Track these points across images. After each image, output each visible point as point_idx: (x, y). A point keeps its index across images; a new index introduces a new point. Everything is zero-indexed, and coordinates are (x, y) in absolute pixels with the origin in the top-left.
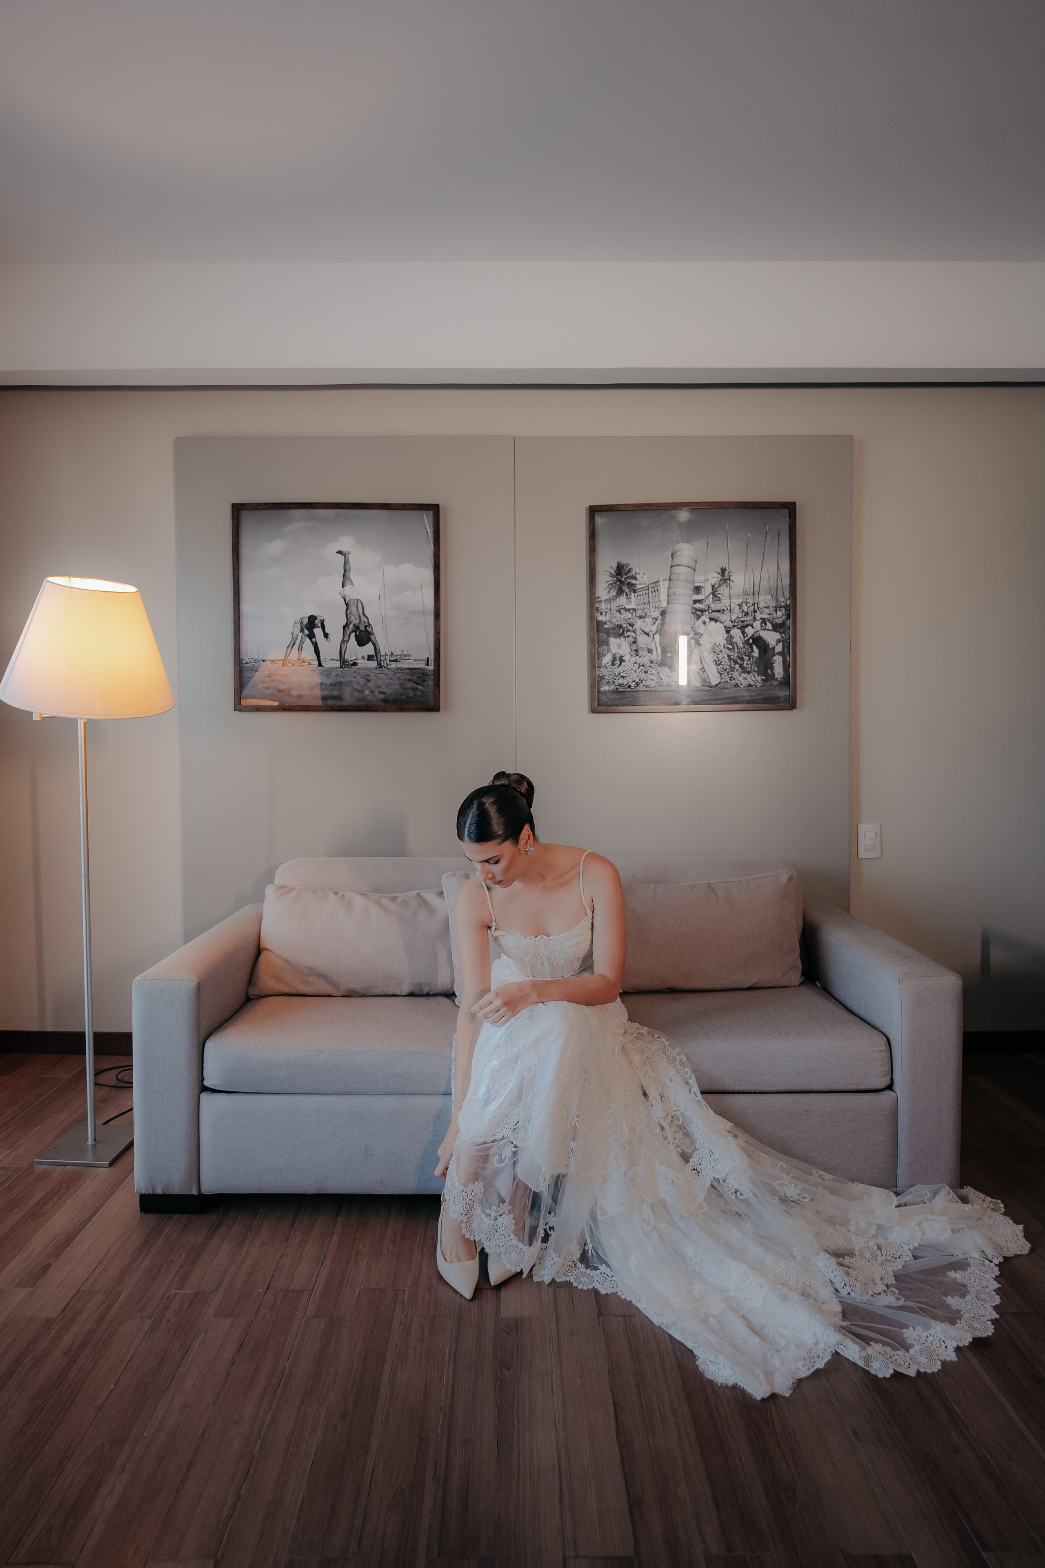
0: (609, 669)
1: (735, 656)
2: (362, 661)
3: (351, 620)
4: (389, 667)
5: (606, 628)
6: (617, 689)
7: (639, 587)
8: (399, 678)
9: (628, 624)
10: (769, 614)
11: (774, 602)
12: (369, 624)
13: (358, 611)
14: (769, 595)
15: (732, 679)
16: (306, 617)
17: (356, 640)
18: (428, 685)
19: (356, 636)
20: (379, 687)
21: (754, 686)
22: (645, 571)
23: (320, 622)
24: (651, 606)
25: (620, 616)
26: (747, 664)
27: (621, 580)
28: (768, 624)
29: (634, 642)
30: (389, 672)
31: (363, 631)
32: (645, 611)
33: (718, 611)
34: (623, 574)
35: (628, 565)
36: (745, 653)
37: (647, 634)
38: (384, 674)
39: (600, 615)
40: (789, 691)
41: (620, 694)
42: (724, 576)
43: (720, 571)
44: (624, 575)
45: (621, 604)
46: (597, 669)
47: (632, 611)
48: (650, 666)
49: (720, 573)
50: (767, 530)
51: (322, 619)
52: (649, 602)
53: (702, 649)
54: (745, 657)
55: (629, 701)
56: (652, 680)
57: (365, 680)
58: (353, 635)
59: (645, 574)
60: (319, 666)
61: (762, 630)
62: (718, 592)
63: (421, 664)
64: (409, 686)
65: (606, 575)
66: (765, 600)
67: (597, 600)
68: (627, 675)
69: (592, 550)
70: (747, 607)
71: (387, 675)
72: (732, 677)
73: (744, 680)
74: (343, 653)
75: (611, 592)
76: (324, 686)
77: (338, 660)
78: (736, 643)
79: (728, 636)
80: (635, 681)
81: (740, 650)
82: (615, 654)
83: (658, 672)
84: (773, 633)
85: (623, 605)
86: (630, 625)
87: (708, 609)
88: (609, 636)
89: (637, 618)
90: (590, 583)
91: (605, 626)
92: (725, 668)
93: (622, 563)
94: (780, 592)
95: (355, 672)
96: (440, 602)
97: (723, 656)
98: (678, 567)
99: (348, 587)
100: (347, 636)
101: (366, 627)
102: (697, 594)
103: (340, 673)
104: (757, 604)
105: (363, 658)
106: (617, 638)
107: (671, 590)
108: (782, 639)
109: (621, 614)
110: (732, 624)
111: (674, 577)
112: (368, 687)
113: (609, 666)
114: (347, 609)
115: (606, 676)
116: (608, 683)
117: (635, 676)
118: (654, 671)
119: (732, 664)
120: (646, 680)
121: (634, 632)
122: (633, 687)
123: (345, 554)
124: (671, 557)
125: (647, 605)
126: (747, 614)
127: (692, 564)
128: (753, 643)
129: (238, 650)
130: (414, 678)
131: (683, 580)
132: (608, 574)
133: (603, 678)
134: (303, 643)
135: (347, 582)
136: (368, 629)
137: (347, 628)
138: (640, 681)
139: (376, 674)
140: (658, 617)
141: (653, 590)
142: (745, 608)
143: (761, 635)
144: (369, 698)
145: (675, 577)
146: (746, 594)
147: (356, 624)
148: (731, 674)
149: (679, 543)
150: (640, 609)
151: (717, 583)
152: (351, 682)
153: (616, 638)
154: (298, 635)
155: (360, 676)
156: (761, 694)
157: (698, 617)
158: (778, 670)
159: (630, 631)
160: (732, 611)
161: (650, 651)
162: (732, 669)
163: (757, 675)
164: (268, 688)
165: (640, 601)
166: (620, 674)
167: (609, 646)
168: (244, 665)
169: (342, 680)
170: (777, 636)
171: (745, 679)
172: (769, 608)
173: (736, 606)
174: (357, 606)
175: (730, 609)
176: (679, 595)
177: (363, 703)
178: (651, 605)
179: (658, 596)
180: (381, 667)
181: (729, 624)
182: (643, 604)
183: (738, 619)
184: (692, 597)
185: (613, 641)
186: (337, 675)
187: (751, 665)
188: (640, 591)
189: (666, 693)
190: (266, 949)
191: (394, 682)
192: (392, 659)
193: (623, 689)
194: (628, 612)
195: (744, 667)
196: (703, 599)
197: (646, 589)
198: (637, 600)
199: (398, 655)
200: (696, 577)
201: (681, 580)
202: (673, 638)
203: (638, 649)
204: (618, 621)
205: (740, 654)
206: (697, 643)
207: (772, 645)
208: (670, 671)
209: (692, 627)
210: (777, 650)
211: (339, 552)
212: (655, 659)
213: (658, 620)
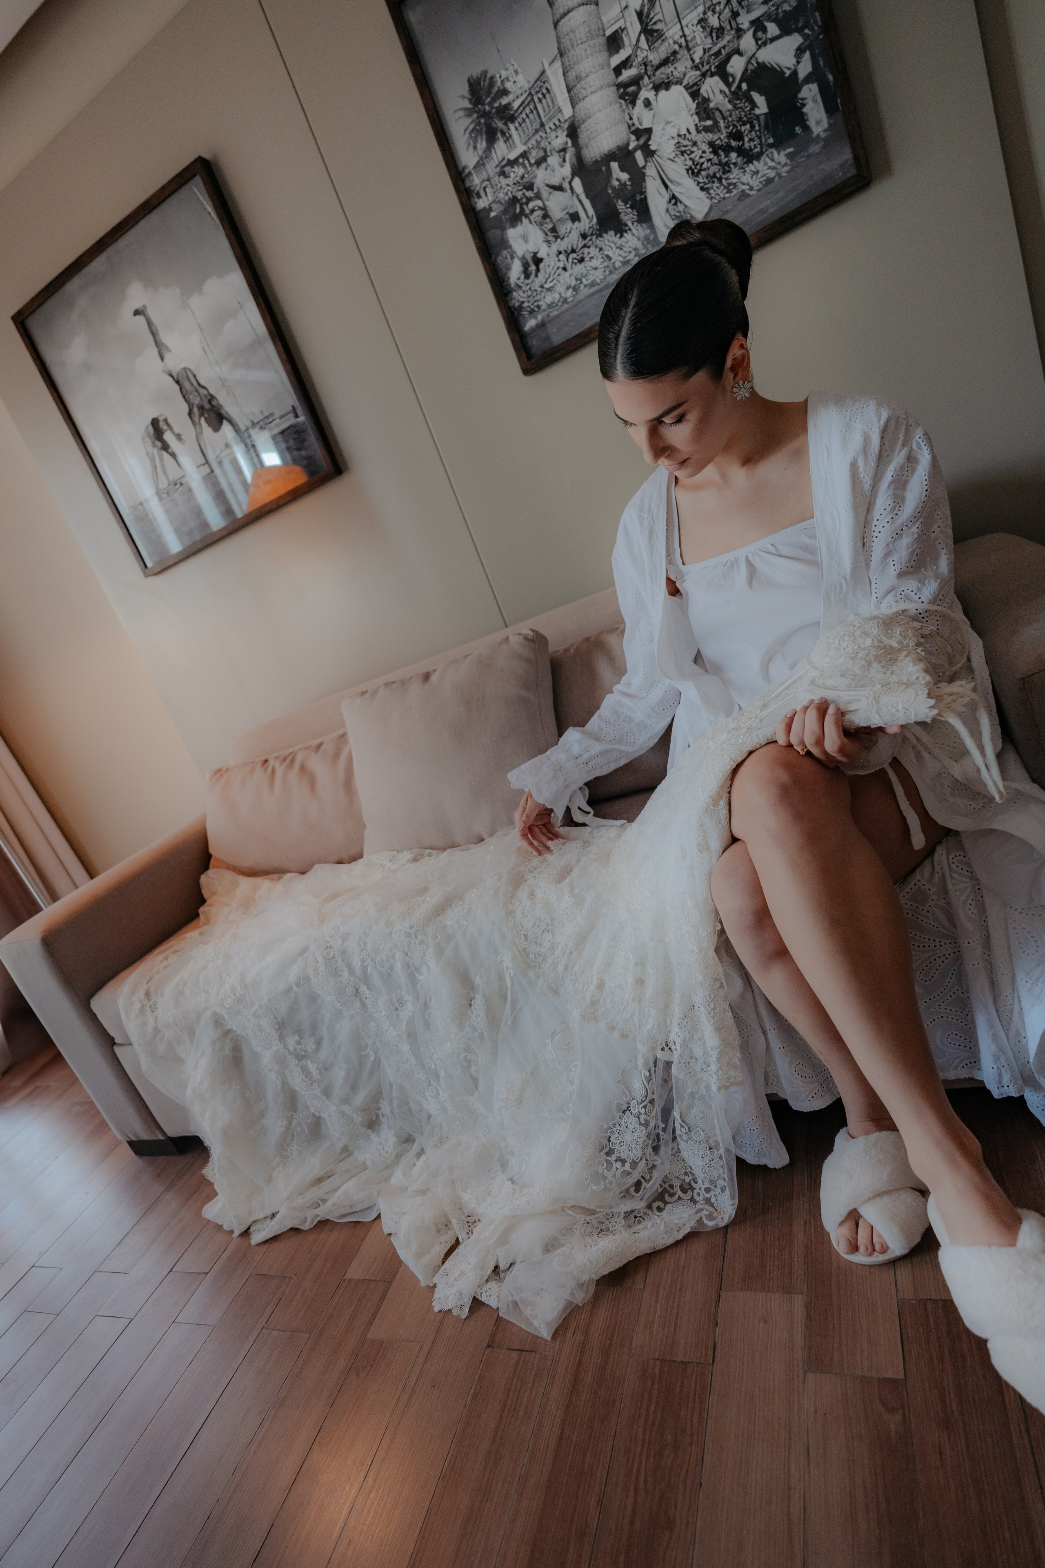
0: (524, 288)
1: (721, 137)
3: (191, 399)
5: (494, 216)
6: (548, 316)
7: (516, 105)
9: (524, 187)
12: (212, 396)
13: (192, 384)
15: (731, 187)
16: (148, 424)
17: (209, 425)
18: (309, 446)
19: (206, 420)
21: (776, 179)
22: (516, 67)
23: (164, 423)
24: (548, 130)
25: (507, 181)
26: (751, 140)
27: (484, 110)
28: (769, 25)
29: (546, 216)
31: (210, 408)
32: (542, 145)
33: (665, 62)
34: (484, 97)
35: (485, 72)
36: (740, 119)
37: (559, 188)
39: (477, 200)
41: (556, 321)
44: (486, 98)
45: (501, 159)
46: (508, 299)
48: (585, 246)
51: (164, 416)
52: (542, 125)
53: (661, 161)
54: (743, 129)
56: (596, 269)
58: (203, 420)
59: (516, 72)
61: (759, 47)
62: (654, 21)
63: (289, 419)
65: (460, 118)
67: (464, 175)
68: (555, 281)
69: (421, 82)
70: (717, 15)
72: (729, 184)
73: (754, 177)
74: (205, 452)
75: (478, 145)
78: (718, 109)
79: (697, 104)
80: (570, 287)
81: (730, 119)
82: (523, 257)
83: (601, 249)
84: (786, 40)
85: (504, 159)
86: (528, 190)
87: (646, 70)
88: (504, 229)
89: (533, 169)
90: (441, 152)
91: (493, 214)
92: (711, 174)
93: (475, 76)
97: (702, 152)
98: (567, 18)
99: (167, 356)
100: (197, 426)
101: (210, 401)
102: (617, 52)
105: (226, 446)
106: (518, 225)
107: (569, 74)
108: (807, 43)
109: (506, 177)
110: (698, 73)
111: (566, 43)
113: (522, 283)
114: (181, 389)
115: (523, 302)
116: (531, 312)
117: (567, 278)
119: (723, 156)
120: (586, 276)
121: (538, 196)
122: (571, 299)
123: (143, 311)
124: (547, 6)
125: (541, 133)
126: (720, 31)
128: (750, 89)
130: (288, 445)
131: (584, 40)
132: (462, 113)
133: (520, 308)
134: (163, 461)
135: (163, 350)
136: (214, 402)
137: (193, 415)
138: (579, 282)
140: (567, 143)
141: (540, 95)
142: (714, 21)
143: (760, 60)
145: (568, 43)
147: (198, 403)
148: (727, 179)
150: (532, 148)
153: (515, 227)
154: (153, 454)
157: (634, 98)
158: (818, 117)
159: (530, 199)
160: (691, 45)
161: (574, 217)
162: (725, 168)
163: (775, 152)
165: (526, 132)
166: (543, 287)
167: (510, 247)
170: (795, 40)
171: (754, 173)
173: (694, 28)
174: (189, 378)
175: (686, 41)
176: (588, 76)
178: (547, 127)
179: (553, 102)
181: (692, 76)
182: (534, 134)
183: (707, 55)
184: (609, 64)
185: (513, 234)
186: (213, 485)
187: (759, 138)
188: (521, 113)
193: (557, 310)
194: (515, 166)
195: (745, 149)
196: (630, 57)
197: (529, 103)
198: (522, 134)
199: (260, 421)
200: (603, 18)
201: (579, 42)
202: (604, 168)
203: (554, 225)
204: (507, 194)
205: (731, 128)
206: (649, 153)
207: (789, 69)
208: (618, 235)
209: (629, 127)
210: (802, 76)
211: (137, 313)
212: (587, 228)
213: (567, 150)
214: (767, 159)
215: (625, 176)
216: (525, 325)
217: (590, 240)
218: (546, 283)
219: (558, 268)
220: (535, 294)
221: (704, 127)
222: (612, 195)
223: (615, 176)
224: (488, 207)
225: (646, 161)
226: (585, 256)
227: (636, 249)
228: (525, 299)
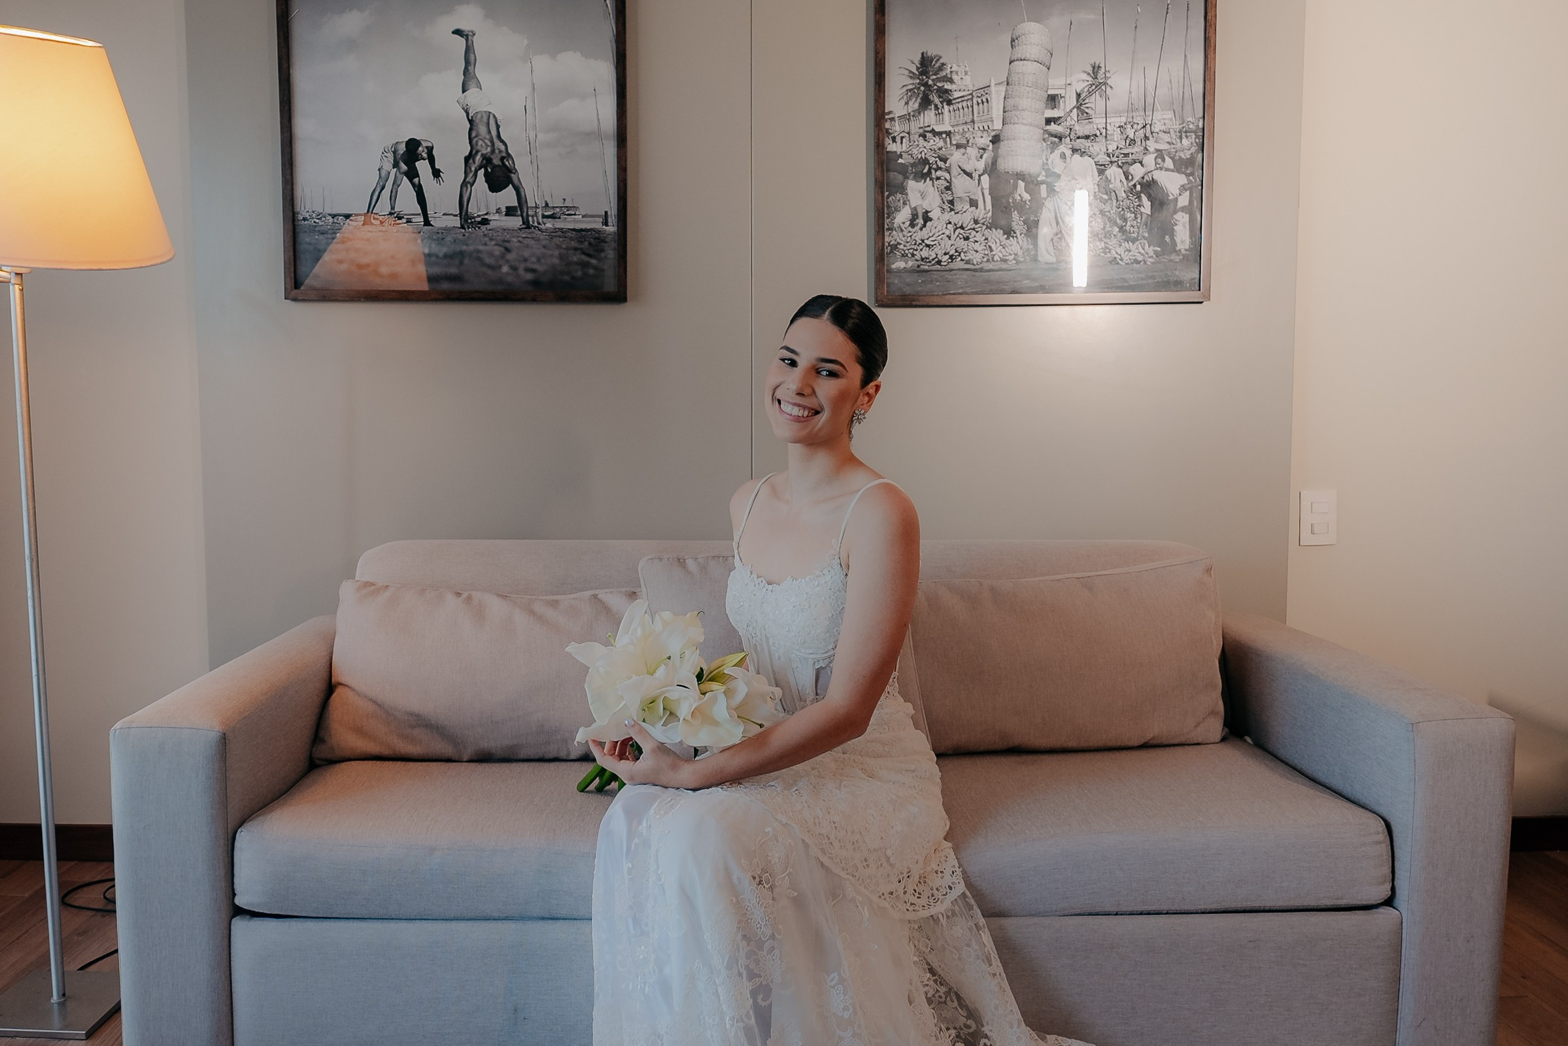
0: (905, 233)
1: (1111, 212)
2: (497, 217)
3: (479, 147)
4: (542, 227)
5: (901, 163)
6: (918, 266)
8: (558, 247)
9: (939, 157)
10: (1168, 143)
11: (1178, 123)
12: (509, 155)
13: (489, 132)
14: (1170, 112)
15: (1107, 250)
16: (403, 142)
17: (486, 181)
18: (606, 257)
19: (486, 175)
20: (526, 260)
21: (1143, 262)
22: (967, 69)
23: (426, 151)
24: (976, 128)
25: (925, 144)
27: (927, 82)
28: (1168, 159)
29: (948, 188)
30: (542, 236)
31: (498, 166)
32: (967, 136)
33: (1087, 137)
34: (931, 73)
36: (1129, 208)
37: (970, 175)
38: (533, 238)
39: (891, 142)
40: (1198, 272)
41: (924, 274)
42: (1098, 78)
43: (1090, 69)
44: (932, 75)
45: (926, 125)
46: (887, 233)
47: (944, 136)
48: (974, 229)
49: (1091, 72)
50: (1169, 2)
51: (430, 145)
52: (973, 121)
53: (1059, 200)
54: (1129, 215)
55: (938, 285)
56: (977, 251)
57: (502, 249)
58: (482, 172)
59: (966, 73)
60: (424, 225)
61: (1157, 169)
62: (1087, 105)
63: (595, 222)
64: (575, 259)
65: (903, 75)
66: (1164, 119)
67: (887, 117)
68: (936, 242)
69: (879, 31)
70: (1134, 130)
71: (538, 240)
72: (1106, 248)
73: (1126, 253)
74: (465, 204)
75: (911, 103)
76: (434, 259)
77: (456, 216)
78: (1115, 191)
79: (1100, 179)
80: (948, 253)
81: (1121, 203)
82: (915, 208)
83: (986, 239)
84: (1176, 174)
85: (929, 126)
86: (941, 160)
88: (908, 178)
89: (952, 148)
90: (875, 89)
91: (900, 161)
92: (1096, 233)
93: (929, 54)
94: (1188, 107)
95: (485, 235)
96: (626, 118)
98: (1021, 63)
99: (472, 91)
100: (471, 175)
101: (502, 159)
102: (1053, 109)
103: (460, 237)
104: (1150, 125)
105: (498, 211)
106: (921, 181)
107: (1009, 100)
108: (1190, 186)
109: (926, 140)
110: (1108, 159)
111: (1014, 78)
112: (508, 261)
113: (906, 228)
114: (471, 130)
115: (901, 244)
116: (903, 255)
117: (947, 246)
118: (979, 237)
119: (1108, 226)
120: (965, 252)
121: (948, 170)
122: (945, 263)
123: (467, 36)
124: (1009, 45)
125: (969, 127)
126: (1133, 142)
127: (1044, 57)
128: (1141, 192)
129: (289, 198)
130: (583, 246)
131: (1029, 85)
132: (907, 72)
133: (894, 247)
134: (399, 186)
135: (471, 83)
136: (507, 163)
137: (471, 161)
138: (958, 254)
139: (520, 239)
140: (988, 146)
141: (980, 101)
142: (1130, 133)
143: (1154, 178)
144: (510, 279)
145: (1017, 79)
146: (1131, 108)
147: (487, 154)
148: (1106, 242)
149: (1025, 22)
151: (1086, 89)
152: (479, 251)
153: (917, 182)
154: (389, 173)
155: (494, 242)
156: (1153, 276)
157: (1054, 146)
158: (1182, 237)
159: (939, 168)
160: (1108, 137)
161: (973, 203)
162: (1108, 235)
163: (1147, 245)
164: (340, 262)
165: (957, 118)
166: (923, 241)
167: (907, 194)
168: (300, 223)
169: (464, 248)
170: (1182, 179)
171: (1128, 250)
172: (1169, 133)
173: (1115, 129)
174: (488, 124)
175: (1106, 133)
176: (1024, 110)
177: (499, 288)
178: (976, 125)
179: (988, 111)
180: (528, 227)
181: (1103, 159)
182: (963, 124)
183: (1118, 150)
184: (1043, 114)
185: (912, 185)
186: (455, 241)
188: (958, 103)
189: (999, 273)
190: (341, 684)
191: (550, 252)
192: (546, 214)
193: (929, 266)
194: (937, 137)
195: (1126, 230)
196: (1061, 117)
197: (968, 99)
198: (953, 118)
199: (557, 207)
200: (1050, 80)
201: (1026, 84)
202: (1012, 181)
203: (953, 199)
204: (921, 153)
205: (1120, 209)
206: (1051, 191)
207: (1173, 195)
208: (1006, 236)
209: (1044, 164)
210: (1180, 204)
211: (457, 32)
212: (981, 217)
213: (987, 151)
214: (1140, 246)
215: (1027, 196)
216: (893, 264)
217: (980, 227)
218: (927, 239)
219: (943, 234)
220: (913, 243)
221: (1101, 197)
222: (1012, 204)
223: (1019, 191)
224: (899, 153)
225: (1048, 196)
226: (970, 237)
227: (1016, 255)
228: (902, 242)
